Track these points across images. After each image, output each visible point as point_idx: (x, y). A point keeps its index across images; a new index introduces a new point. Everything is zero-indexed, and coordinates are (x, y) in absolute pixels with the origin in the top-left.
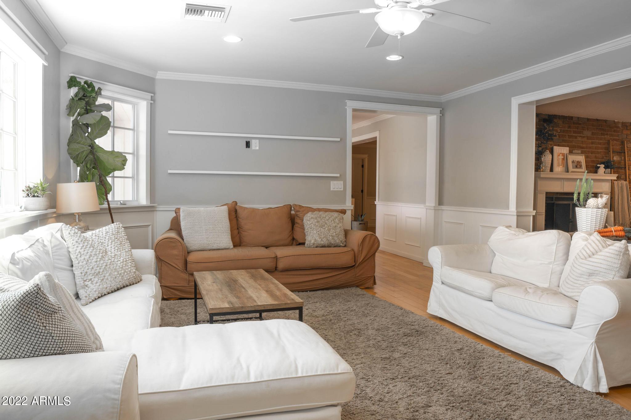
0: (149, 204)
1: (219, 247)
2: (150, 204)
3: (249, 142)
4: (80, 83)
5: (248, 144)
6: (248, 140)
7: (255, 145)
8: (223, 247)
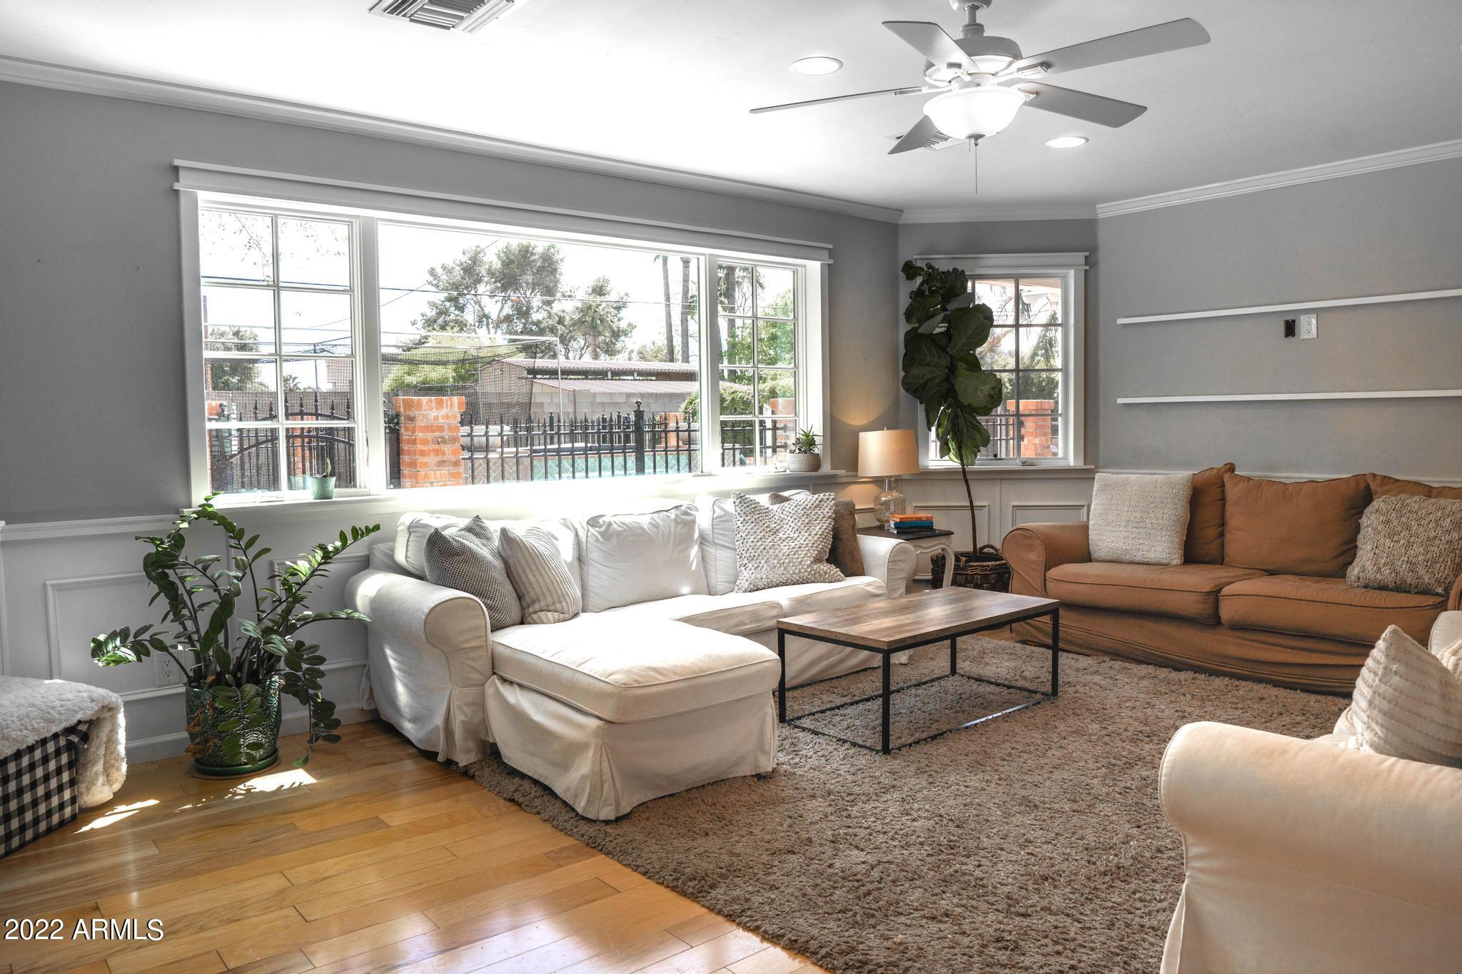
0: (1081, 465)
1: (1147, 560)
2: (1085, 464)
3: (1294, 321)
4: (922, 269)
5: (1290, 328)
6: (1290, 318)
7: (1308, 328)
8: (1154, 561)
